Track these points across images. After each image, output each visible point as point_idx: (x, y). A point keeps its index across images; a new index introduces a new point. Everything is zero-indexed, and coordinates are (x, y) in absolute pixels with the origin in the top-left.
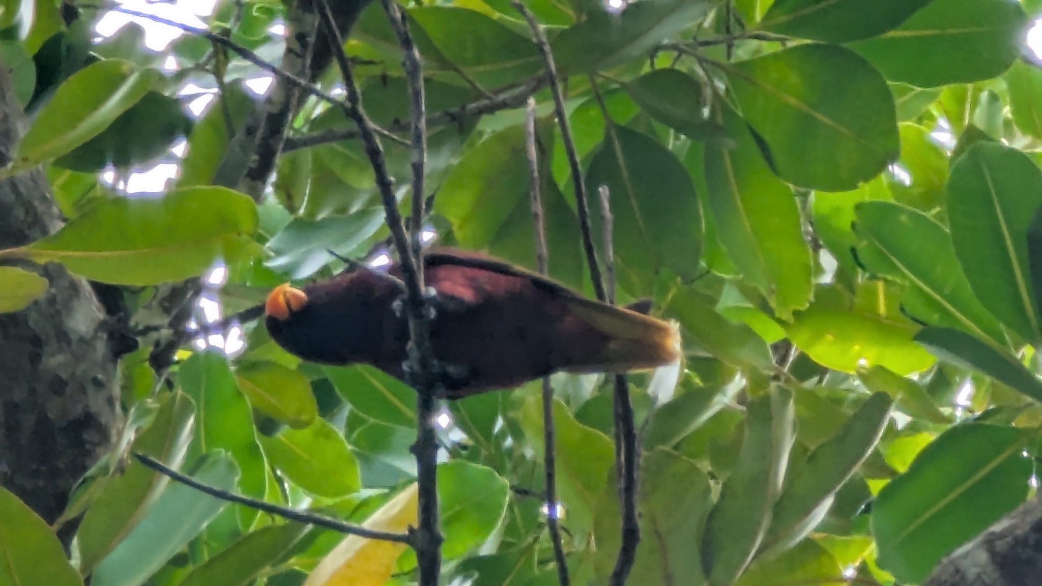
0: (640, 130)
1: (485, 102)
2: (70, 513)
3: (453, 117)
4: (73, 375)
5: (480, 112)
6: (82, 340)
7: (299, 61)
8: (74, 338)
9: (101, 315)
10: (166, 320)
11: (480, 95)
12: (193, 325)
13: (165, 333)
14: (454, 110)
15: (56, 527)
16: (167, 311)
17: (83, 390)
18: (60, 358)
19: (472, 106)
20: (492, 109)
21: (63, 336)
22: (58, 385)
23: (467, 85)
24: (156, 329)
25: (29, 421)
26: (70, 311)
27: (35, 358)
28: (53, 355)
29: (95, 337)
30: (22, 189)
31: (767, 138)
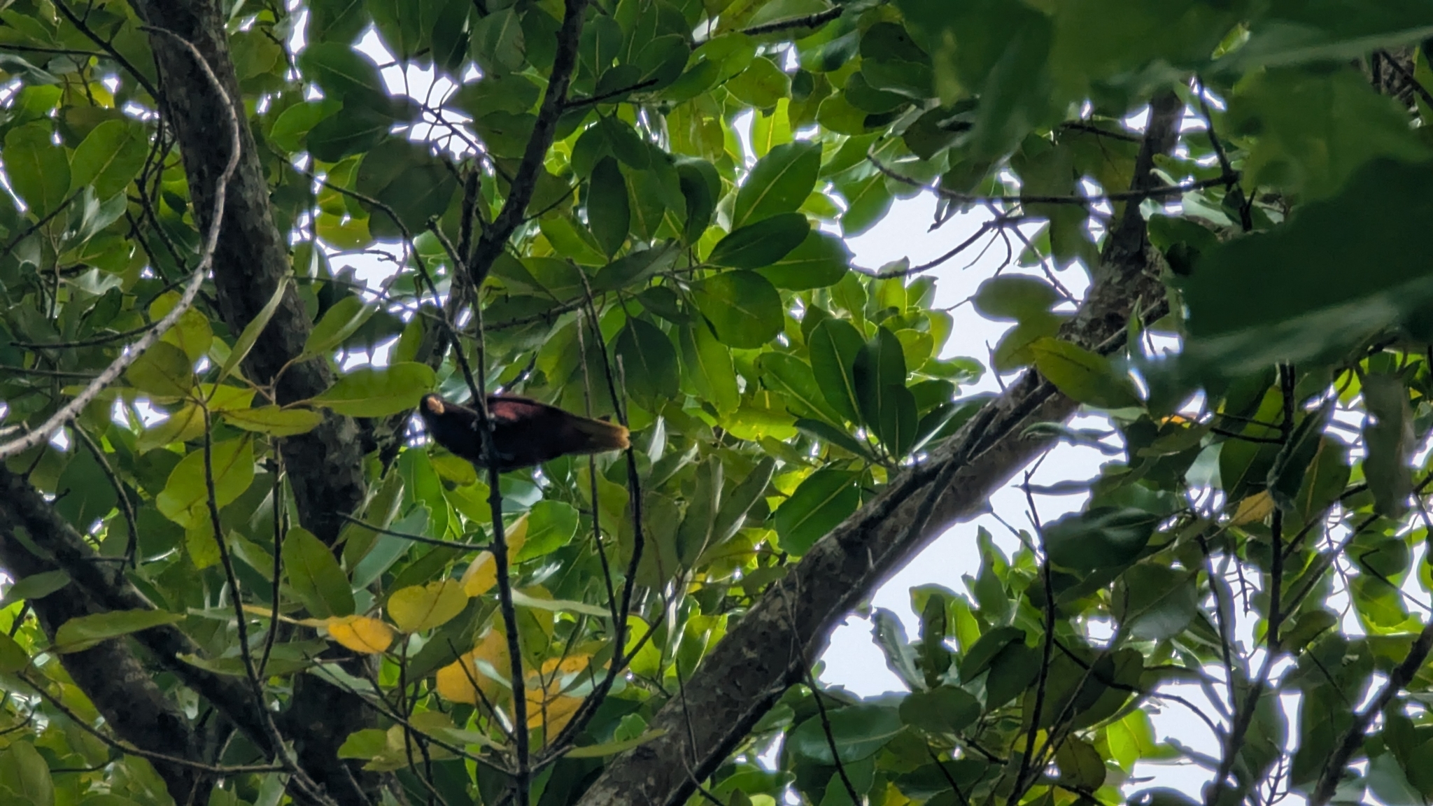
0: (645, 319)
1: (560, 308)
2: (340, 540)
3: (544, 316)
4: (343, 463)
5: (559, 313)
6: (347, 444)
7: (459, 291)
8: (343, 444)
9: (357, 431)
10: (392, 433)
11: (558, 304)
12: (408, 433)
13: (391, 440)
14: (545, 312)
15: (333, 547)
16: (392, 427)
17: (348, 471)
18: (336, 454)
19: (554, 310)
20: (565, 311)
21: (337, 443)
22: (335, 469)
23: (549, 298)
24: (387, 437)
25: (320, 489)
26: (340, 429)
27: (322, 455)
28: (331, 454)
29: (354, 443)
30: (313, 366)
31: (713, 322)
